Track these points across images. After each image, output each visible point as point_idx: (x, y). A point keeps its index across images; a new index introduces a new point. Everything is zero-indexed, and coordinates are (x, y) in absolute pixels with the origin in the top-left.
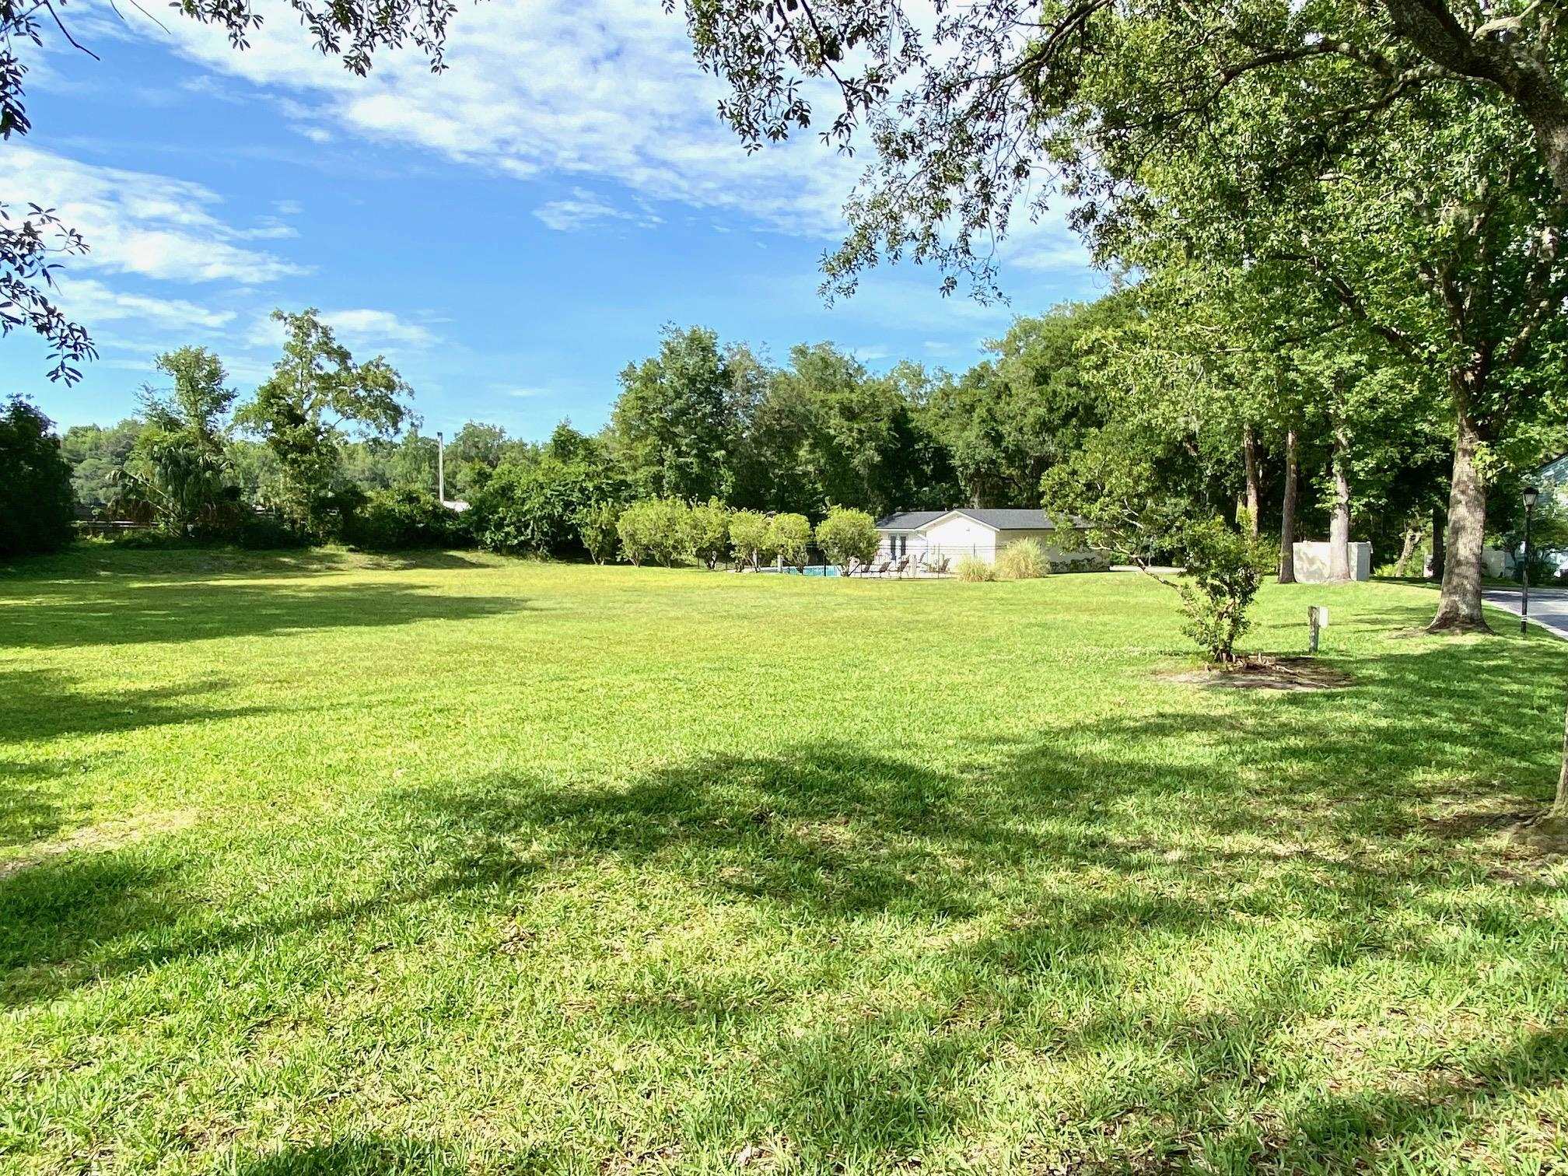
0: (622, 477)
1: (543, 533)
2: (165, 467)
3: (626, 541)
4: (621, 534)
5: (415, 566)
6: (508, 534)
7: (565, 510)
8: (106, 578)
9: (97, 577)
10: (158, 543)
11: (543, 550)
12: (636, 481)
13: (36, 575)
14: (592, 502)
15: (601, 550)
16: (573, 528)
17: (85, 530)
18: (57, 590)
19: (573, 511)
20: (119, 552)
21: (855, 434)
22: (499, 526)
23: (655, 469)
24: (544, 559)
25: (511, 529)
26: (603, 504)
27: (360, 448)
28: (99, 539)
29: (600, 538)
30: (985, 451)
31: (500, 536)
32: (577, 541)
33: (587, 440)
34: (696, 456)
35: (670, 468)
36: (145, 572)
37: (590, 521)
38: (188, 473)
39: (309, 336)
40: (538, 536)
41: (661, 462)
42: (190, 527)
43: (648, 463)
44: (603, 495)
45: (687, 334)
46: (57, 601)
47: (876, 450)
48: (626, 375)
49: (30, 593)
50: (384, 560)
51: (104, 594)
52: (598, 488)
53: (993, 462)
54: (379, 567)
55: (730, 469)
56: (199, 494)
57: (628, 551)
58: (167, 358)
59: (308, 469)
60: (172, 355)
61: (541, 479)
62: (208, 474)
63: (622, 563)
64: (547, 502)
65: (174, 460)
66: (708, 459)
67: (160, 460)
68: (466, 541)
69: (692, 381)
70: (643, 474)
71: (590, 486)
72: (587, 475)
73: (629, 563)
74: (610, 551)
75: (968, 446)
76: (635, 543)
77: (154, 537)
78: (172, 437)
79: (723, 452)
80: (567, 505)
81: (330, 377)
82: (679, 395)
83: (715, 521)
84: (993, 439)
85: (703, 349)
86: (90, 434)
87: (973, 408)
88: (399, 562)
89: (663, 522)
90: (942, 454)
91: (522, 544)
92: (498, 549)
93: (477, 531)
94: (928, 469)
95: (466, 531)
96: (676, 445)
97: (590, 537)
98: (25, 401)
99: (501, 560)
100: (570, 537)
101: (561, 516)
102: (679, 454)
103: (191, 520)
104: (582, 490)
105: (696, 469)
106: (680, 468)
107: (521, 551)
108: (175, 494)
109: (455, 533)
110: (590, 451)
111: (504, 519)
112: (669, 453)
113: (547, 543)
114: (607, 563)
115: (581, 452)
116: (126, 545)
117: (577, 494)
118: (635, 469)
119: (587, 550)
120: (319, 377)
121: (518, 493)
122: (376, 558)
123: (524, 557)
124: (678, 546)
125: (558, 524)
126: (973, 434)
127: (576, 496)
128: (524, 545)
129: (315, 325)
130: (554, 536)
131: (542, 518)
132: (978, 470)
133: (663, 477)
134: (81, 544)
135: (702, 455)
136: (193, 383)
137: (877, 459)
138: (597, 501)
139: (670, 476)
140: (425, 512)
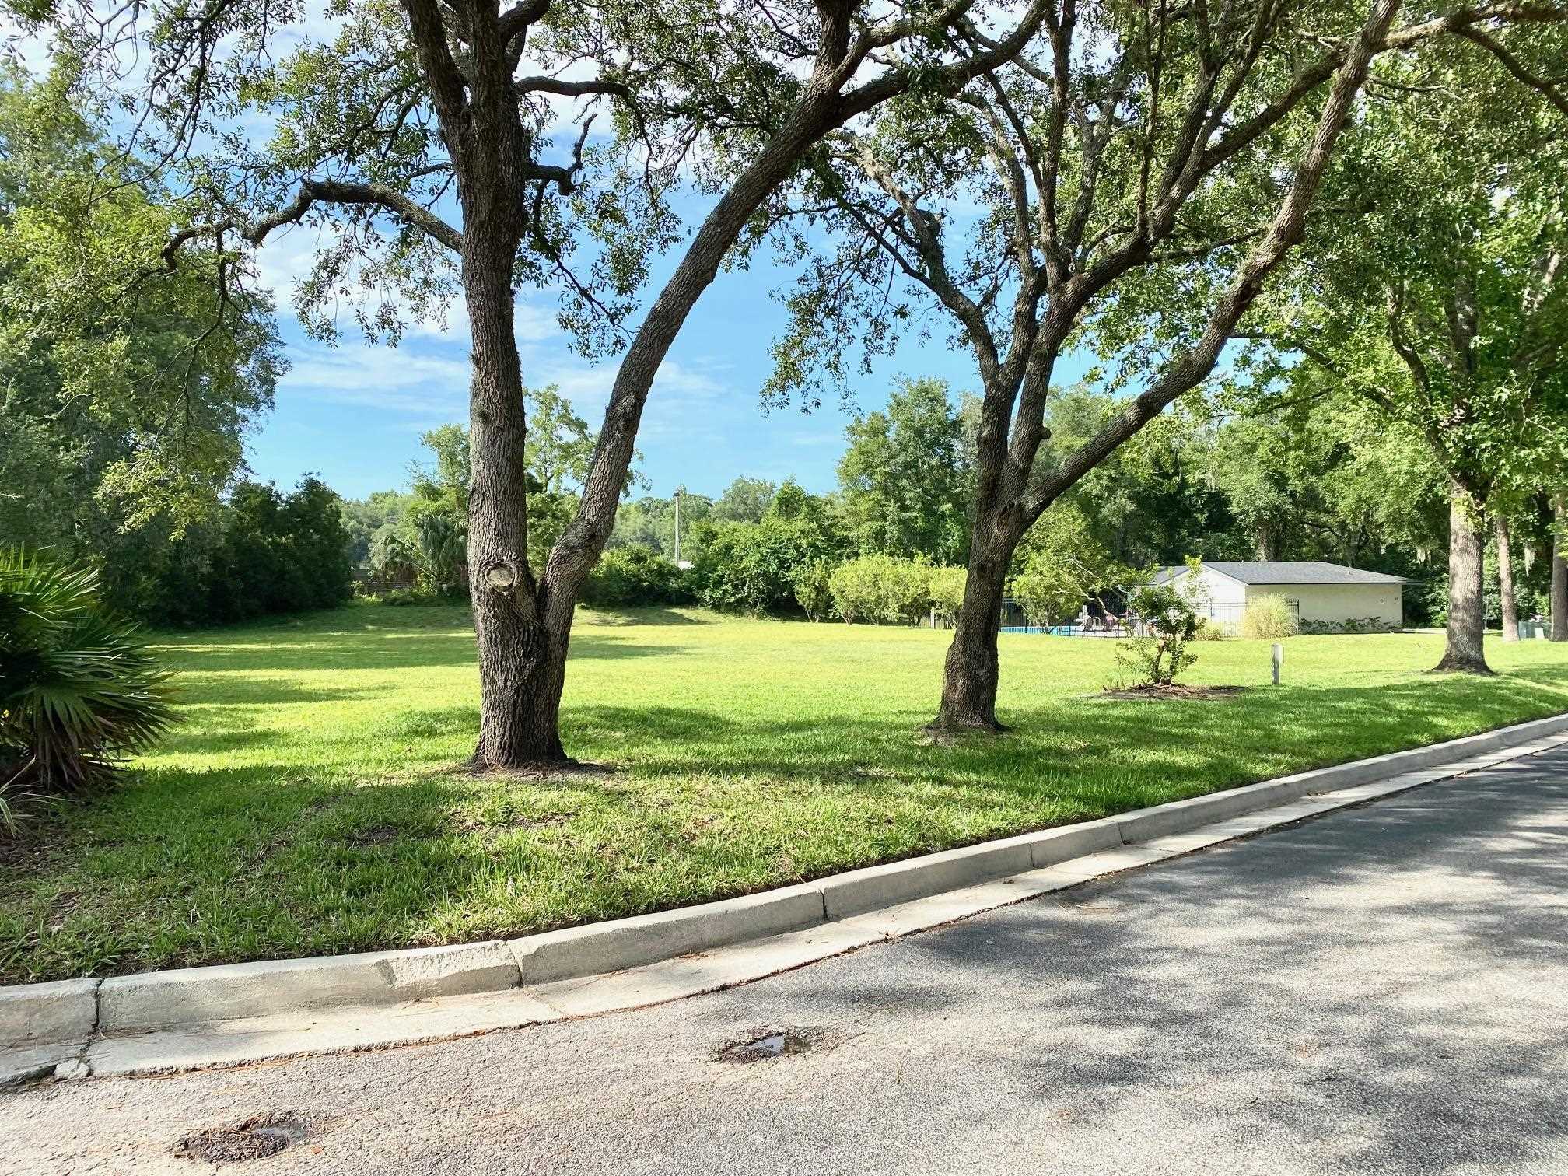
0: (845, 533)
1: (759, 590)
2: (426, 533)
3: (837, 598)
4: (833, 591)
5: (637, 623)
6: (725, 592)
7: (779, 568)
8: (373, 631)
9: (365, 630)
10: (418, 601)
11: (760, 607)
12: (858, 537)
13: (317, 629)
14: (806, 559)
15: (816, 607)
16: (788, 585)
17: (362, 590)
18: (328, 639)
19: (788, 569)
20: (386, 609)
21: (1104, 482)
22: (718, 583)
23: (877, 524)
24: (761, 617)
25: (729, 587)
26: (817, 561)
27: (632, 508)
28: (373, 598)
29: (813, 595)
30: (1268, 496)
31: (718, 594)
32: (792, 599)
33: (811, 497)
34: (920, 510)
35: (893, 522)
36: (405, 625)
37: (803, 579)
38: (445, 537)
39: (551, 409)
40: (754, 594)
41: (884, 517)
42: (444, 586)
43: (872, 519)
44: (816, 551)
45: (915, 385)
46: (325, 645)
47: (1129, 497)
48: (851, 430)
49: (307, 641)
50: (610, 617)
51: (361, 642)
52: (811, 545)
53: (1277, 508)
54: (604, 623)
55: (957, 522)
56: (453, 557)
57: (840, 608)
58: (430, 435)
59: (545, 532)
60: (434, 432)
61: (758, 537)
62: (461, 539)
63: (834, 620)
64: (763, 559)
65: (433, 526)
66: (934, 513)
67: (422, 526)
68: (688, 599)
69: (919, 433)
70: (865, 529)
71: (804, 542)
72: (802, 532)
73: (841, 620)
74: (823, 609)
75: (1247, 491)
76: (846, 600)
77: (415, 596)
78: (433, 506)
79: (950, 505)
80: (783, 564)
81: (569, 446)
82: (904, 448)
83: (918, 577)
84: (1277, 482)
85: (931, 400)
86: (389, 500)
87: (1255, 446)
88: (624, 618)
89: (869, 578)
90: (1218, 500)
91: (740, 602)
92: (716, 606)
93: (699, 588)
94: (1202, 518)
95: (689, 589)
96: (902, 500)
97: (804, 595)
98: (316, 478)
99: (720, 617)
100: (785, 594)
101: (776, 574)
102: (904, 508)
103: (447, 580)
104: (797, 547)
105: (920, 524)
106: (904, 523)
107: (738, 608)
108: (433, 557)
109: (678, 591)
110: (814, 508)
111: (722, 577)
112: (892, 508)
113: (763, 600)
114: (822, 620)
115: (805, 509)
116: (392, 603)
117: (791, 551)
118: (859, 525)
119: (802, 607)
120: (560, 447)
121: (736, 552)
122: (602, 615)
123: (742, 614)
124: (882, 603)
125: (773, 581)
126: (1254, 477)
127: (791, 554)
128: (741, 602)
129: (556, 399)
130: (770, 594)
131: (759, 575)
132: (1260, 517)
133: (886, 532)
134: (357, 602)
135: (928, 510)
136: (452, 457)
137: (1130, 507)
138: (811, 559)
139: (893, 531)
140: (650, 571)
